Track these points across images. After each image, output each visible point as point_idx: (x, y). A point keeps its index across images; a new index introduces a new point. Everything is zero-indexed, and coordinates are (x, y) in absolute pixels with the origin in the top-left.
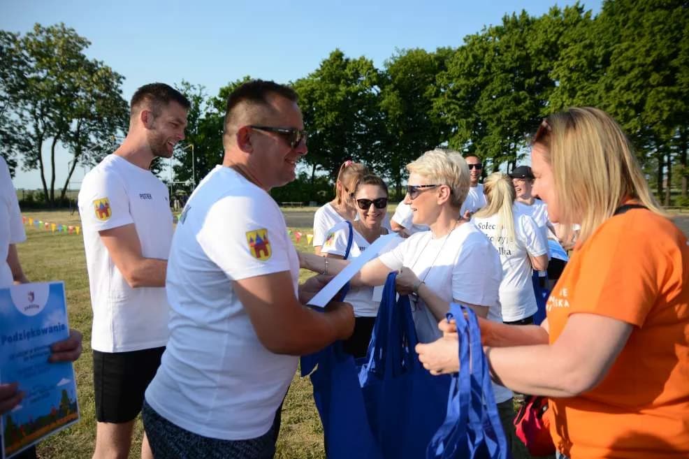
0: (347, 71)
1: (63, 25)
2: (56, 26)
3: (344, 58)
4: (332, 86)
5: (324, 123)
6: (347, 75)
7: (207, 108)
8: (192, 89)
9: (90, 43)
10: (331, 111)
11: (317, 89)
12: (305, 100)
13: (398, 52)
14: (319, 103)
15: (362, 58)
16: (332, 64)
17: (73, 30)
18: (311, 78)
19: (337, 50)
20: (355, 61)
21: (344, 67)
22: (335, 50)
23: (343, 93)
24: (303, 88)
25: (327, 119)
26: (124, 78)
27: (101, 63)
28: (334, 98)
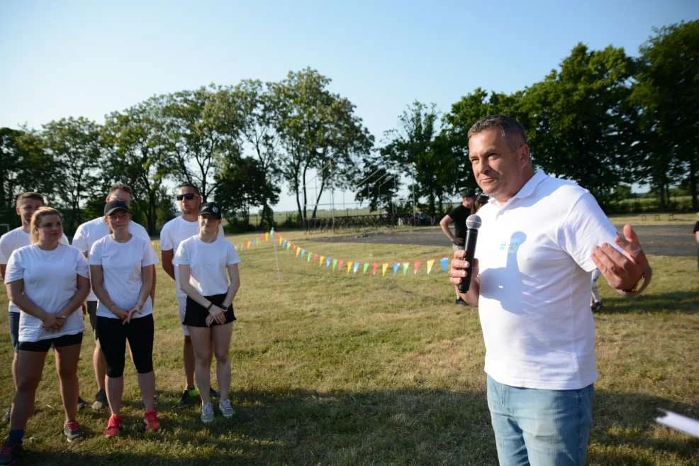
0: (590, 66)
1: (309, 68)
2: (304, 70)
3: (588, 51)
4: (569, 86)
5: (560, 129)
6: (590, 70)
7: (443, 125)
8: (423, 107)
9: (331, 80)
10: (568, 113)
11: (551, 92)
12: (538, 105)
13: (656, 32)
14: (554, 107)
15: (610, 48)
16: (573, 60)
17: (316, 71)
18: (548, 81)
19: (580, 44)
20: (599, 54)
21: (587, 62)
22: (576, 45)
23: (582, 92)
24: (536, 93)
25: (563, 124)
26: (355, 107)
27: (338, 96)
28: (570, 98)
